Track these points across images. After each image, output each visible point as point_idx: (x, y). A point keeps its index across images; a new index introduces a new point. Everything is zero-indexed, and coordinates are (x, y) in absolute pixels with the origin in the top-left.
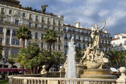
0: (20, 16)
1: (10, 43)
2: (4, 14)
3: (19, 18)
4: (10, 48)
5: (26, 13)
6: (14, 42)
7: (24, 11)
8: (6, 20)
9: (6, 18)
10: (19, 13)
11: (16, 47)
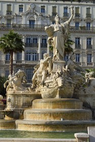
0: (37, 12)
1: (23, 60)
2: (11, 14)
3: (35, 16)
4: (23, 66)
5: (46, 5)
6: (30, 56)
7: (42, 3)
8: (15, 23)
9: (15, 20)
10: (34, 9)
11: (31, 64)
